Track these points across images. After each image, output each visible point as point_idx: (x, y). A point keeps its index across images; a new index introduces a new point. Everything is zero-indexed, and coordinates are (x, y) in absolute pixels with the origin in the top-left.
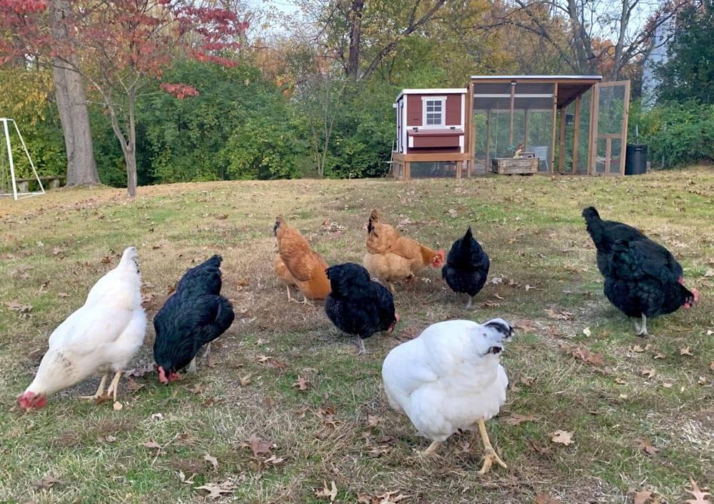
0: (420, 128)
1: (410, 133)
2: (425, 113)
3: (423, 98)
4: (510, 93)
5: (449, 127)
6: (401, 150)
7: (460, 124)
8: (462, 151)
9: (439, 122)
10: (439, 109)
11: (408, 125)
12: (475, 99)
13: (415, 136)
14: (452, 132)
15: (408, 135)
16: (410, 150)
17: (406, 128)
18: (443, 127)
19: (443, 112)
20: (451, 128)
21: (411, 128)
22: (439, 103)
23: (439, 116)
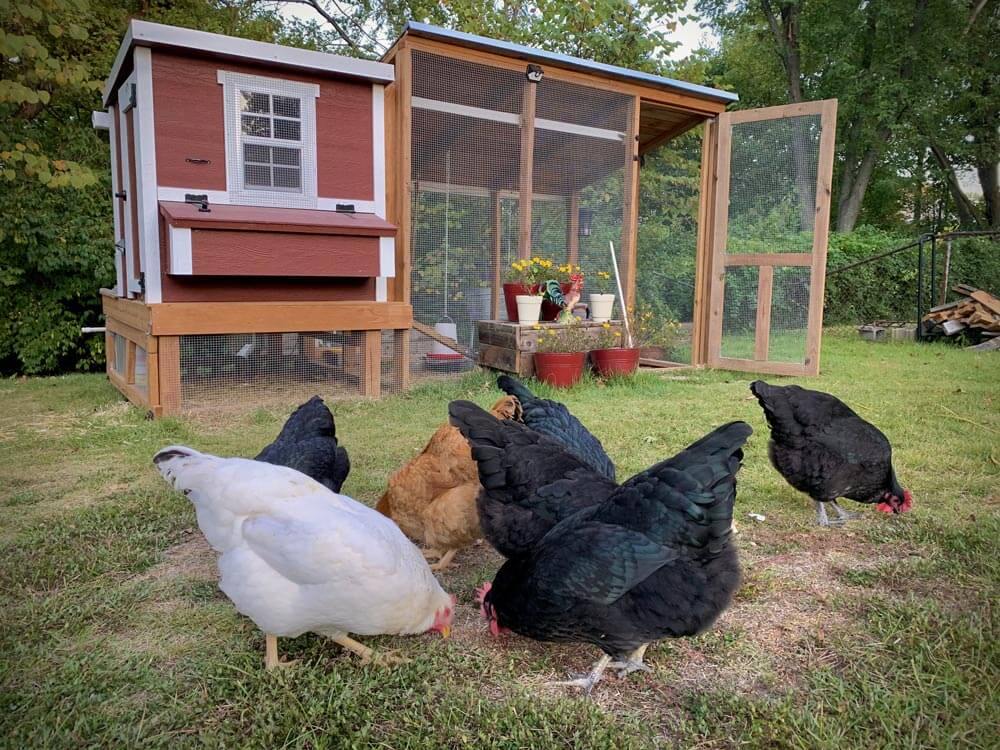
0: (214, 197)
1: (175, 214)
2: (236, 139)
3: (223, 76)
4: (516, 108)
5: (330, 204)
6: (134, 286)
7: (368, 195)
8: (382, 294)
9: (291, 180)
10: (291, 131)
11: (163, 180)
12: (417, 113)
13: (199, 228)
14: (343, 220)
15: (165, 221)
16: (177, 285)
17: (154, 194)
18: (308, 201)
19: (308, 145)
20: (340, 208)
21: (176, 195)
22: (290, 106)
23: (294, 155)
